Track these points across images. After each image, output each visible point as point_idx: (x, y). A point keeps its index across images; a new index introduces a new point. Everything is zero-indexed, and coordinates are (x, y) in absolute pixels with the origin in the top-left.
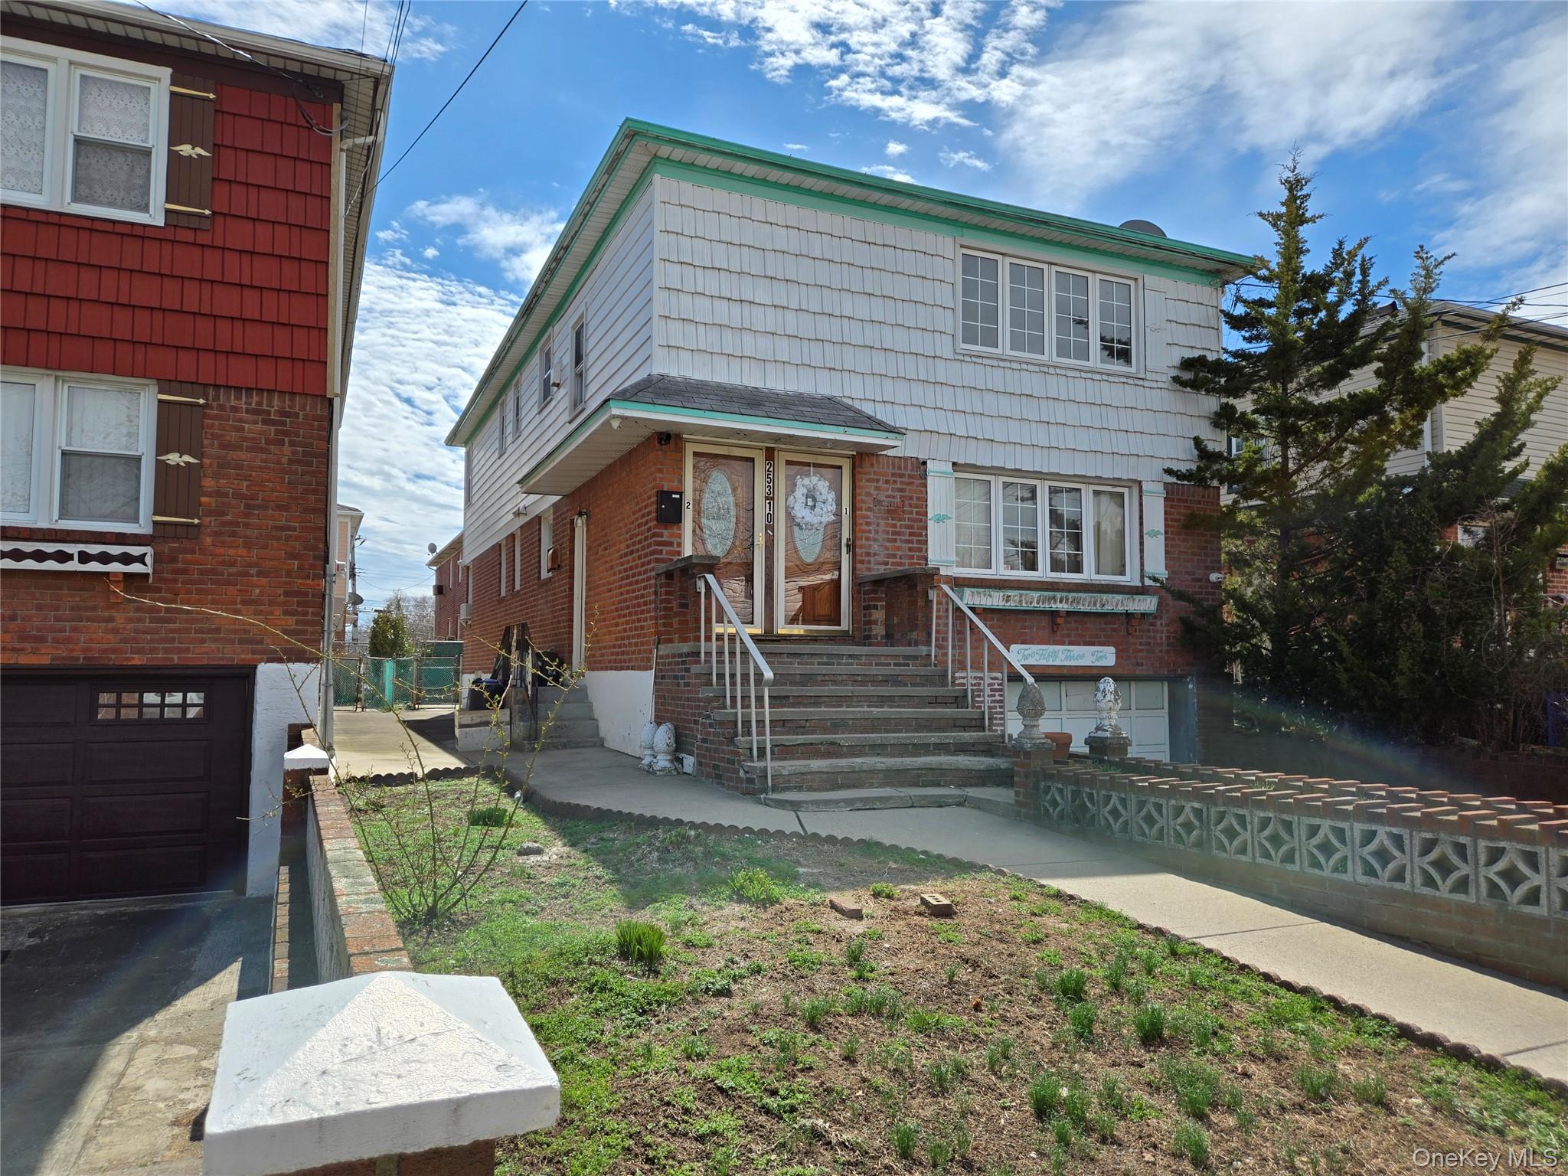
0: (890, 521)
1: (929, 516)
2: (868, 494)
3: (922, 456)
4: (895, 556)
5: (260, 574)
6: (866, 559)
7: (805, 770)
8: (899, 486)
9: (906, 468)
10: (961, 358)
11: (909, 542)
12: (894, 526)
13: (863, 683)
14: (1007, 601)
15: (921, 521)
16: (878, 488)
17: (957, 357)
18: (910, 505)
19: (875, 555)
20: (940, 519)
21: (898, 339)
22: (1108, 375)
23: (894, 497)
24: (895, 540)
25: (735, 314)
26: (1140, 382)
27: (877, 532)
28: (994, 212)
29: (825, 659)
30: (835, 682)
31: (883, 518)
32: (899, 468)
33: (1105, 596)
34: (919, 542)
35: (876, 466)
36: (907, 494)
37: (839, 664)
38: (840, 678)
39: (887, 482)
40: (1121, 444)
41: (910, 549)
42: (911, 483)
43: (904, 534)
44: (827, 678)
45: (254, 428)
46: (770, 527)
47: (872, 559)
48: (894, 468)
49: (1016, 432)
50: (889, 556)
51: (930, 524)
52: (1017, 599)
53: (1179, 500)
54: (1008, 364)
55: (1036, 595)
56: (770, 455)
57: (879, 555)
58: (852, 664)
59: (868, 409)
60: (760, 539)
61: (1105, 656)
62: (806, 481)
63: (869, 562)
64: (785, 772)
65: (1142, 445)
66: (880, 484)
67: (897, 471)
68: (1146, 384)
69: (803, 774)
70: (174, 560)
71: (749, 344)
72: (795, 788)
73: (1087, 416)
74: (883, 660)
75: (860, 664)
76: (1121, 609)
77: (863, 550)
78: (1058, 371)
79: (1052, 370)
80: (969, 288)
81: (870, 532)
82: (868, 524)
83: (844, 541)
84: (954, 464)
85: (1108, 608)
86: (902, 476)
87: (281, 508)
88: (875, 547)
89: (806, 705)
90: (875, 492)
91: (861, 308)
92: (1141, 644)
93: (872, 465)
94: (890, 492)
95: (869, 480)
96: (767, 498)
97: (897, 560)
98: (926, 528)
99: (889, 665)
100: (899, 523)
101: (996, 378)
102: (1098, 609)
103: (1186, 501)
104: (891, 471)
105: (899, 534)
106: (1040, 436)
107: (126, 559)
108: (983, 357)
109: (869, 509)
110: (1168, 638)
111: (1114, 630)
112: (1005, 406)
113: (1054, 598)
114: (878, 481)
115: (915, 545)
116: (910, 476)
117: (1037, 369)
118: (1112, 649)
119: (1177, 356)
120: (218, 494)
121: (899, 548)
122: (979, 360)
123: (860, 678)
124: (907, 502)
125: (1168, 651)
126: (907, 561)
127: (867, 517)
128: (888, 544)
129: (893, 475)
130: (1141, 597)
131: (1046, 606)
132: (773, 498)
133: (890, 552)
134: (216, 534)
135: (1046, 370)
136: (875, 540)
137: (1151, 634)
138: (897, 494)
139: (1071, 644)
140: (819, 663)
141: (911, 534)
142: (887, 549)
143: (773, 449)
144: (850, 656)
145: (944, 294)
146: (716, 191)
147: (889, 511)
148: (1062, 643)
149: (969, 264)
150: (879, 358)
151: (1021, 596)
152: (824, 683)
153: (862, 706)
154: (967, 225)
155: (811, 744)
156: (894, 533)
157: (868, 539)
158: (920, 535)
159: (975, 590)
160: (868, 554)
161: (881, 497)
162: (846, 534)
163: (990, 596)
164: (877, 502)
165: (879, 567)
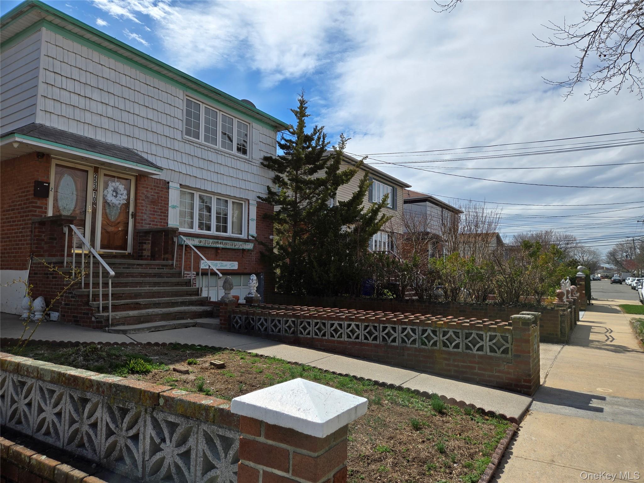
0: (152, 206)
1: (169, 206)
2: (143, 193)
3: (167, 180)
4: (154, 221)
6: (141, 221)
7: (127, 316)
8: (156, 191)
9: (160, 183)
10: (185, 141)
11: (160, 215)
12: (154, 208)
13: (145, 277)
14: (200, 243)
15: (166, 207)
16: (147, 191)
17: (183, 141)
18: (161, 200)
19: (145, 220)
20: (174, 207)
21: (159, 129)
22: (239, 158)
23: (154, 196)
24: (154, 214)
25: (82, 103)
26: (250, 163)
27: (146, 210)
28: (201, 85)
29: (126, 266)
30: (132, 276)
31: (149, 204)
32: (157, 183)
33: (236, 243)
34: (164, 216)
35: (147, 181)
36: (160, 195)
37: (133, 268)
38: (135, 274)
39: (152, 189)
40: (243, 185)
41: (161, 219)
42: (162, 191)
43: (158, 212)
44: (129, 275)
46: (94, 204)
47: (143, 222)
48: (155, 183)
49: (205, 175)
50: (151, 221)
51: (170, 209)
52: (204, 242)
53: (261, 208)
54: (203, 147)
55: (211, 241)
56: (96, 170)
57: (146, 220)
58: (138, 268)
59: (145, 156)
60: (89, 209)
61: (233, 265)
62: (114, 184)
63: (142, 223)
64: (117, 317)
65: (251, 186)
66: (149, 189)
67: (156, 184)
68: (252, 163)
69: (126, 317)
71: (88, 117)
72: (122, 324)
73: (232, 172)
74: (153, 267)
75: (142, 268)
76: (241, 247)
77: (140, 218)
78: (222, 153)
79: (219, 153)
80: (189, 113)
81: (143, 210)
82: (142, 206)
83: (130, 213)
84: (181, 185)
85: (237, 247)
86: (158, 187)
88: (145, 216)
89: (120, 287)
90: (146, 193)
91: (143, 112)
92: (247, 261)
93: (145, 181)
94: (153, 194)
95: (144, 187)
96: (94, 190)
97: (155, 223)
98: (168, 211)
99: (155, 268)
100: (156, 207)
101: (198, 152)
102: (233, 247)
103: (263, 209)
104: (153, 184)
105: (156, 212)
106: (215, 178)
108: (193, 142)
109: (143, 200)
110: (256, 259)
111: (238, 255)
112: (202, 164)
113: (218, 242)
114: (147, 188)
115: (163, 217)
116: (162, 188)
117: (214, 151)
118: (237, 263)
119: (262, 155)
121: (155, 218)
122: (192, 144)
123: (143, 275)
124: (160, 198)
125: (255, 264)
126: (159, 224)
127: (141, 203)
128: (151, 216)
129: (154, 186)
130: (248, 243)
131: (215, 245)
132: (97, 191)
133: (152, 219)
135: (217, 152)
136: (145, 214)
137: (250, 257)
138: (156, 195)
139: (222, 260)
140: (123, 268)
141: (161, 212)
142: (150, 218)
143: (98, 168)
144: (138, 265)
145: (179, 114)
146: (75, 44)
147: (152, 202)
148: (219, 260)
149: (189, 103)
150: (150, 135)
151: (205, 241)
152: (127, 276)
153: (146, 287)
154: (188, 87)
155: (127, 304)
156: (153, 211)
157: (142, 213)
158: (165, 213)
159: (188, 238)
160: (142, 220)
161: (149, 195)
162: (131, 210)
163: (194, 240)
164: (147, 197)
165: (146, 225)
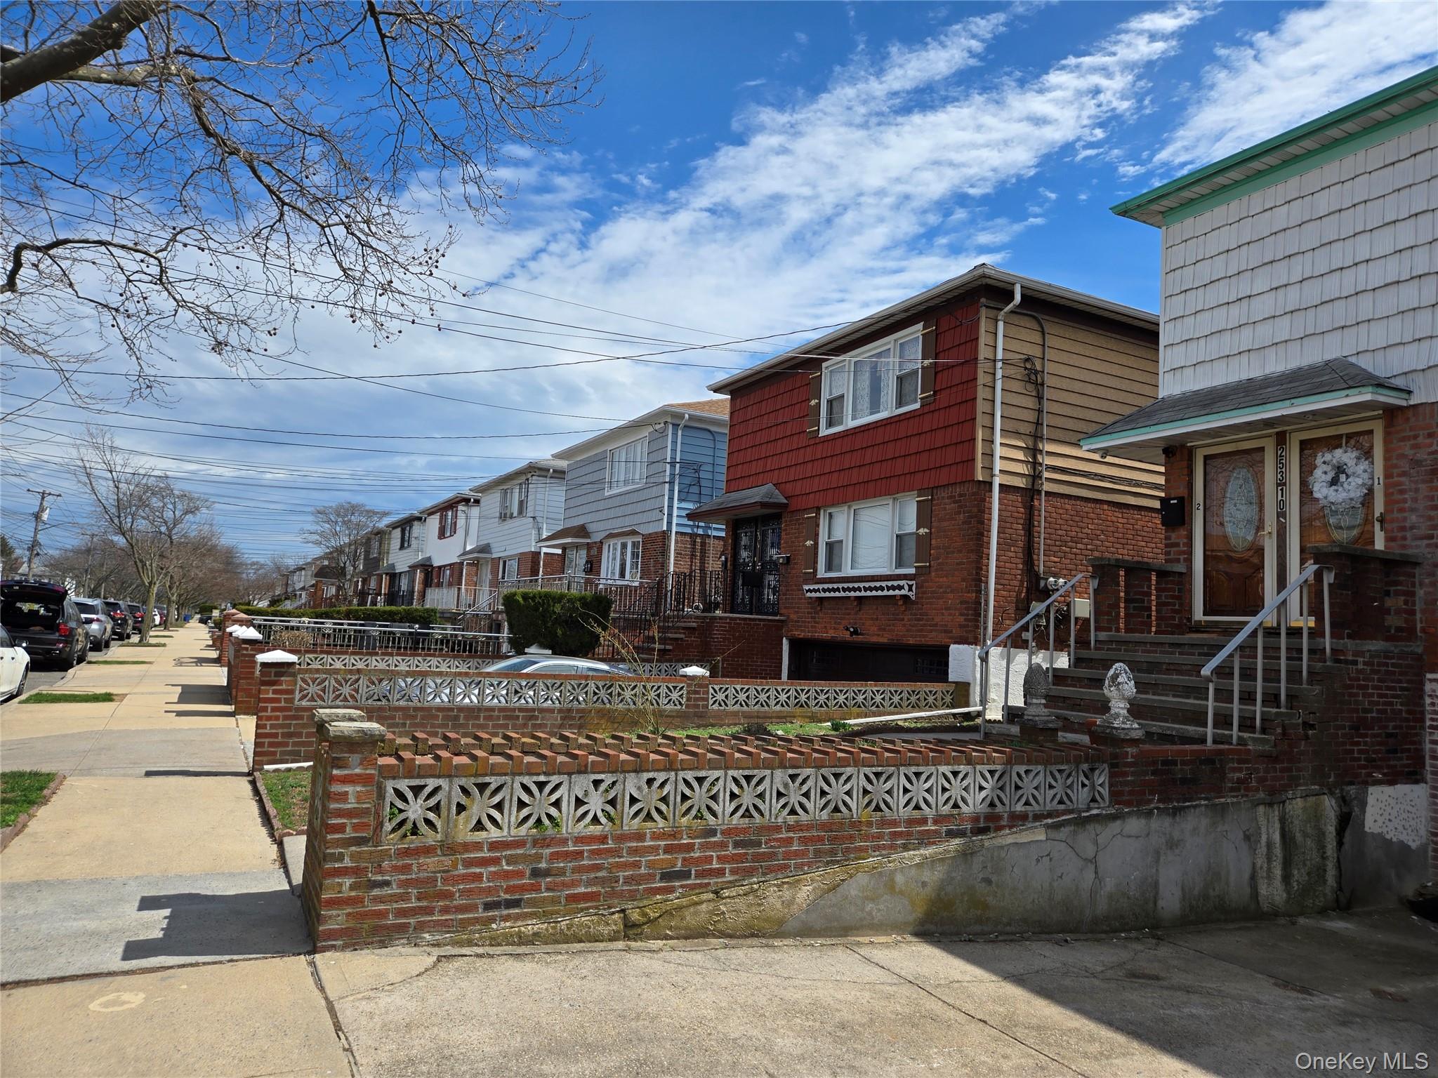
2: (1403, 456)
5: (951, 592)
6: (1400, 535)
16: (1416, 447)
27: (1415, 500)
31: (1424, 482)
46: (1281, 514)
47: (1408, 534)
56: (1281, 439)
57: (1419, 528)
60: (1269, 528)
62: (1329, 457)
63: (1404, 538)
66: (1420, 440)
70: (922, 587)
77: (1396, 525)
82: (1402, 492)
83: (1377, 514)
87: (960, 551)
88: (1413, 518)
90: (1412, 452)
95: (1403, 439)
96: (1278, 485)
107: (900, 588)
114: (1416, 437)
120: (938, 548)
127: (1400, 484)
132: (1285, 484)
134: (936, 570)
136: (1412, 510)
143: (1286, 431)
157: (1401, 510)
160: (1403, 529)
161: (1422, 455)
164: (1416, 463)
165: (1419, 543)
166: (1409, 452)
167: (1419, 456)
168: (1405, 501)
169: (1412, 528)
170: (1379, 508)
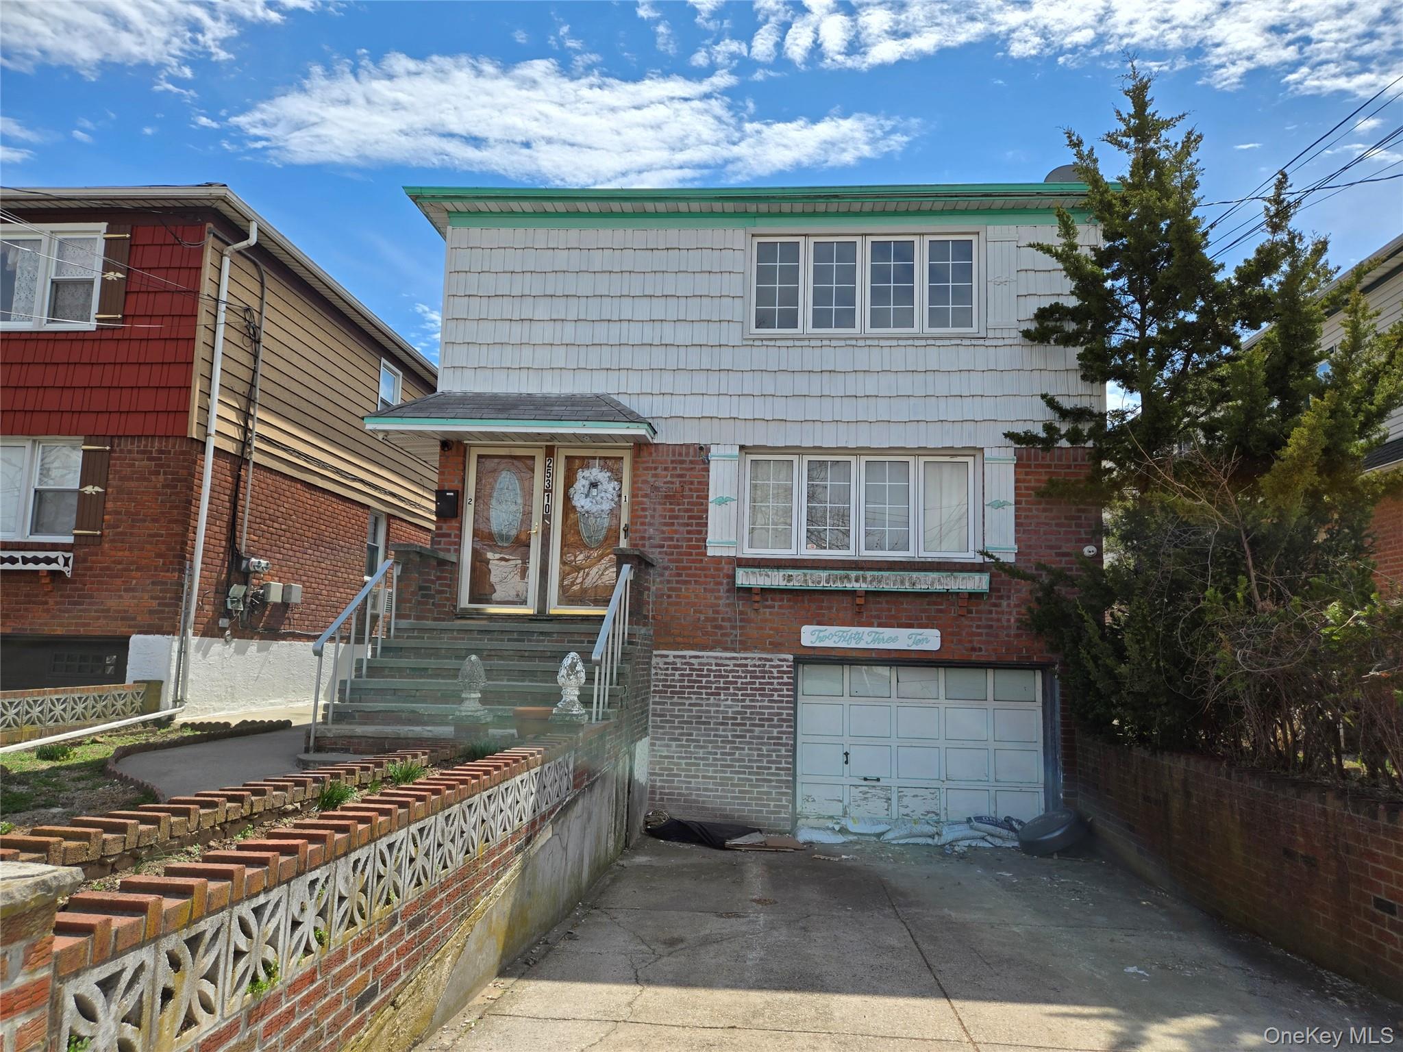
0: (668, 506)
1: (710, 499)
2: (645, 482)
3: (703, 442)
4: (671, 539)
6: (641, 542)
7: (350, 734)
8: (678, 472)
9: (687, 454)
10: (750, 343)
11: (688, 525)
12: (672, 510)
14: (789, 581)
15: (702, 504)
16: (655, 476)
17: (745, 343)
18: (691, 490)
20: (722, 502)
22: (934, 338)
23: (672, 483)
24: (673, 524)
26: (981, 342)
27: (653, 517)
31: (660, 504)
32: (680, 454)
34: (697, 524)
35: (654, 455)
36: (687, 478)
39: (666, 469)
40: (953, 410)
41: (689, 532)
42: (692, 469)
43: (682, 517)
45: (143, 464)
46: (547, 517)
47: (647, 543)
48: (674, 455)
49: (813, 409)
50: (665, 539)
51: (711, 507)
52: (801, 578)
54: (806, 343)
56: (550, 452)
57: (654, 539)
60: (536, 526)
61: (930, 640)
63: (643, 546)
65: (985, 409)
66: (659, 471)
67: (677, 458)
68: (987, 343)
70: (85, 560)
73: (906, 384)
77: (638, 535)
78: (869, 342)
79: (861, 343)
80: (764, 275)
82: (644, 509)
83: (622, 526)
84: (742, 447)
86: (682, 462)
88: (651, 531)
90: (653, 479)
93: (651, 454)
94: (669, 479)
95: (646, 469)
96: (545, 491)
97: (675, 543)
98: (707, 511)
100: (677, 508)
104: (671, 458)
105: (677, 517)
107: (48, 561)
108: (775, 339)
109: (646, 496)
111: (941, 611)
112: (802, 384)
114: (656, 469)
115: (694, 528)
116: (691, 462)
117: (842, 343)
118: (937, 632)
119: (1032, 307)
120: (117, 513)
121: (676, 532)
122: (772, 343)
124: (687, 487)
126: (685, 544)
127: (642, 503)
128: (665, 528)
129: (672, 462)
132: (551, 491)
133: (667, 535)
134: (113, 541)
135: (854, 342)
136: (651, 524)
138: (677, 480)
139: (880, 625)
141: (690, 517)
142: (663, 532)
143: (554, 446)
145: (733, 285)
147: (666, 497)
149: (766, 251)
154: (758, 215)
156: (670, 517)
157: (643, 524)
158: (701, 518)
160: (643, 538)
161: (659, 484)
163: (768, 576)
164: (655, 489)
165: (654, 550)
166: (651, 480)
167: (657, 484)
168: (645, 517)
169: (650, 538)
170: (624, 520)
